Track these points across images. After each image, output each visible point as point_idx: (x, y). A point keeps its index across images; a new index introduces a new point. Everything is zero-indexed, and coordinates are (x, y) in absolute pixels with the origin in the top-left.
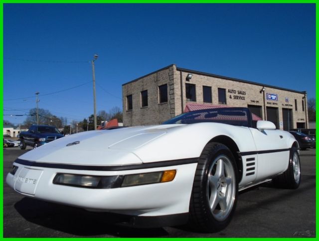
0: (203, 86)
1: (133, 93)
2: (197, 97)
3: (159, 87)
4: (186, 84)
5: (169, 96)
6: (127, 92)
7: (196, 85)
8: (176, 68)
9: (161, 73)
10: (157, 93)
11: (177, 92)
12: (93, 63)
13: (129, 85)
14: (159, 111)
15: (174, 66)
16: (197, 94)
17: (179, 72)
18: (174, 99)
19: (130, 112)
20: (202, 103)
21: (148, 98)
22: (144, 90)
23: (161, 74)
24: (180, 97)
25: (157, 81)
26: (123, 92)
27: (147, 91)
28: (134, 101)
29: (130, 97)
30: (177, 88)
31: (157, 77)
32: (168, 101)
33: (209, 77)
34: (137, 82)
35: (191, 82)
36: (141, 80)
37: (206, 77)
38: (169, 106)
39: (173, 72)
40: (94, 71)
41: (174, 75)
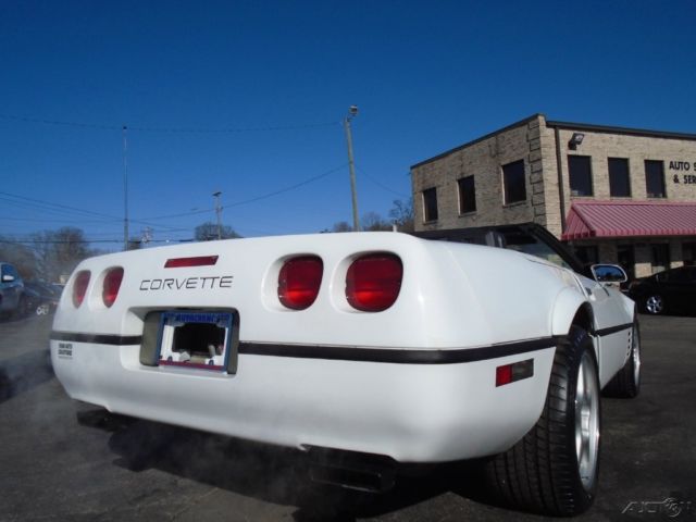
0: (610, 159)
1: (437, 183)
2: (595, 184)
3: (504, 167)
4: (570, 157)
5: (529, 188)
6: (424, 182)
7: (593, 158)
8: (544, 123)
9: (507, 135)
10: (499, 181)
11: (550, 176)
12: (348, 125)
13: (426, 166)
15: (541, 119)
16: (595, 178)
17: (551, 131)
18: (543, 192)
19: (432, 226)
20: (608, 199)
21: (476, 193)
22: (465, 176)
23: (507, 138)
24: (556, 189)
26: (413, 183)
27: (472, 177)
28: (441, 201)
29: (430, 195)
30: (550, 168)
31: (497, 145)
32: (529, 198)
33: (621, 136)
34: (447, 160)
35: (580, 151)
36: (458, 153)
37: (615, 136)
38: (531, 210)
39: (538, 132)
40: (350, 140)
41: (542, 139)
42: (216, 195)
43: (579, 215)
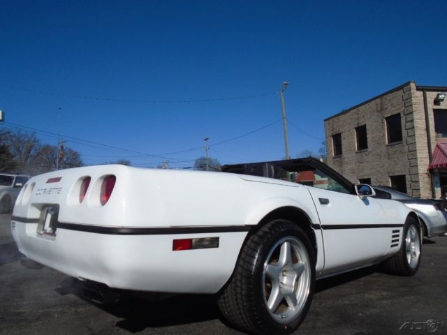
1: (341, 130)
3: (387, 119)
4: (435, 111)
5: (404, 133)
6: (333, 130)
8: (415, 88)
9: (388, 97)
10: (384, 129)
11: (420, 123)
12: (282, 94)
13: (334, 119)
14: (389, 156)
15: (413, 85)
17: (420, 93)
18: (414, 135)
19: (338, 159)
21: (368, 136)
22: (360, 125)
23: (388, 99)
24: (424, 133)
25: (382, 109)
26: (326, 130)
27: (365, 126)
28: (344, 143)
29: (337, 138)
30: (420, 119)
31: (382, 104)
32: (404, 140)
34: (348, 114)
35: (443, 106)
36: (355, 110)
38: (406, 147)
39: (410, 94)
40: (283, 104)
41: (413, 99)
42: (206, 140)
43: (442, 151)
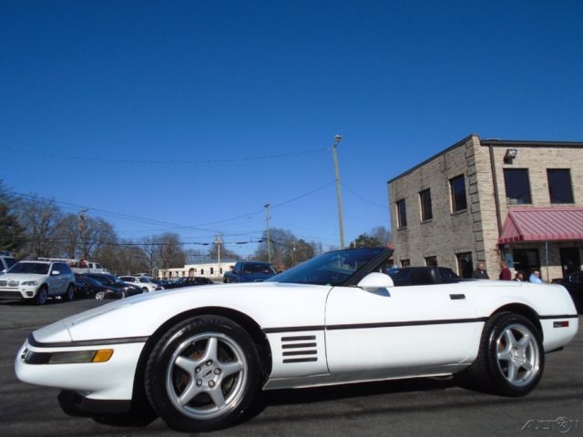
0: (549, 171)
1: (405, 196)
2: (533, 193)
3: (451, 180)
4: (505, 170)
5: (468, 198)
6: (397, 194)
7: (530, 170)
8: (479, 143)
9: (451, 153)
10: (448, 193)
11: (485, 188)
12: (334, 150)
13: (398, 181)
14: (454, 228)
15: (475, 140)
16: (533, 187)
17: (486, 149)
18: (478, 202)
19: (403, 232)
20: (549, 205)
21: (432, 203)
22: (424, 188)
23: (452, 155)
25: (446, 169)
27: (429, 190)
28: (409, 210)
29: (401, 204)
30: (485, 181)
31: (445, 163)
32: (468, 206)
33: (560, 149)
34: (412, 175)
35: (516, 165)
36: (419, 170)
37: (554, 150)
38: (471, 217)
39: (473, 150)
40: (336, 163)
41: (476, 156)
43: (513, 221)
